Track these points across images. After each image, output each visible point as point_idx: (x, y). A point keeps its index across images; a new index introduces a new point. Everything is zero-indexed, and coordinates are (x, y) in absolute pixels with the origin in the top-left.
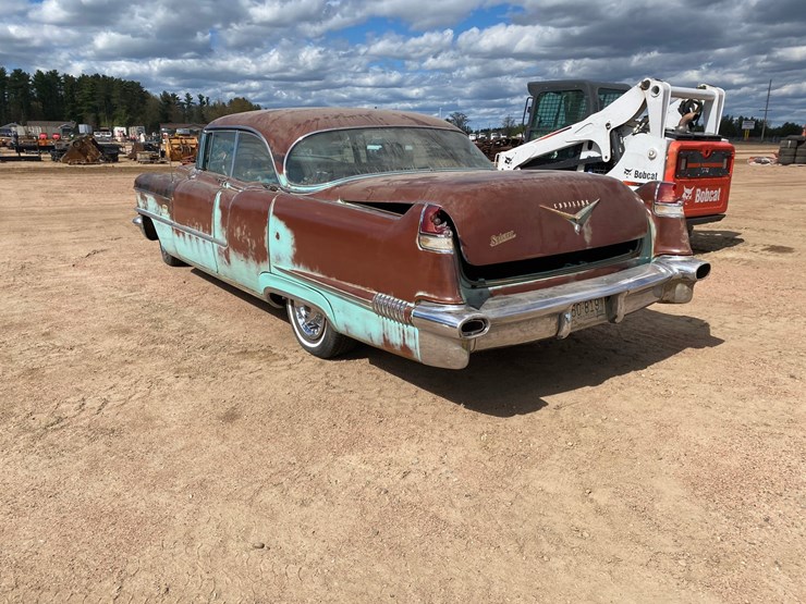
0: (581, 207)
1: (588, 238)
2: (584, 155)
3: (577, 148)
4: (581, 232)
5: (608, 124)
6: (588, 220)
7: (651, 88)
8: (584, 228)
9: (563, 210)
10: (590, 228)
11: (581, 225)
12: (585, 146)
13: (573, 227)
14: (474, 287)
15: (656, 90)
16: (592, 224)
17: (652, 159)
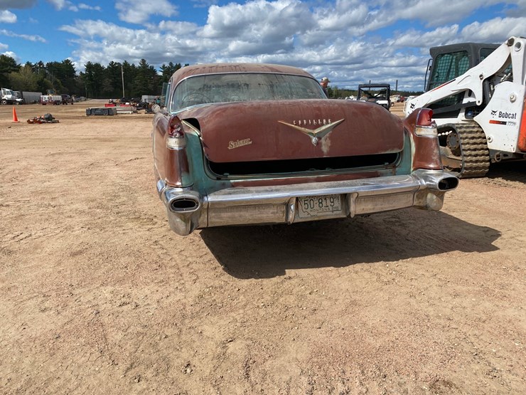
0: (322, 125)
1: (325, 149)
2: (465, 101)
3: (461, 94)
4: (318, 143)
5: (481, 76)
6: (327, 135)
7: (515, 44)
8: (323, 141)
9: (302, 125)
10: (329, 142)
11: (320, 138)
12: (467, 94)
13: (311, 139)
14: (218, 179)
15: (519, 45)
16: (331, 138)
17: (513, 102)
